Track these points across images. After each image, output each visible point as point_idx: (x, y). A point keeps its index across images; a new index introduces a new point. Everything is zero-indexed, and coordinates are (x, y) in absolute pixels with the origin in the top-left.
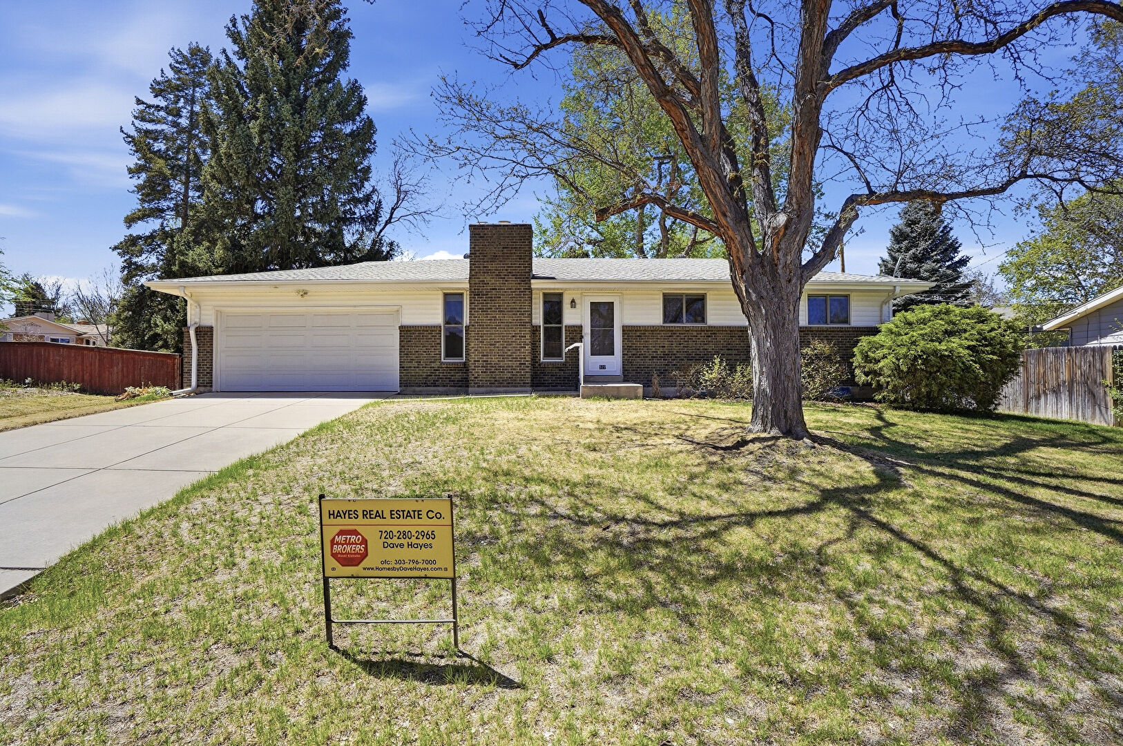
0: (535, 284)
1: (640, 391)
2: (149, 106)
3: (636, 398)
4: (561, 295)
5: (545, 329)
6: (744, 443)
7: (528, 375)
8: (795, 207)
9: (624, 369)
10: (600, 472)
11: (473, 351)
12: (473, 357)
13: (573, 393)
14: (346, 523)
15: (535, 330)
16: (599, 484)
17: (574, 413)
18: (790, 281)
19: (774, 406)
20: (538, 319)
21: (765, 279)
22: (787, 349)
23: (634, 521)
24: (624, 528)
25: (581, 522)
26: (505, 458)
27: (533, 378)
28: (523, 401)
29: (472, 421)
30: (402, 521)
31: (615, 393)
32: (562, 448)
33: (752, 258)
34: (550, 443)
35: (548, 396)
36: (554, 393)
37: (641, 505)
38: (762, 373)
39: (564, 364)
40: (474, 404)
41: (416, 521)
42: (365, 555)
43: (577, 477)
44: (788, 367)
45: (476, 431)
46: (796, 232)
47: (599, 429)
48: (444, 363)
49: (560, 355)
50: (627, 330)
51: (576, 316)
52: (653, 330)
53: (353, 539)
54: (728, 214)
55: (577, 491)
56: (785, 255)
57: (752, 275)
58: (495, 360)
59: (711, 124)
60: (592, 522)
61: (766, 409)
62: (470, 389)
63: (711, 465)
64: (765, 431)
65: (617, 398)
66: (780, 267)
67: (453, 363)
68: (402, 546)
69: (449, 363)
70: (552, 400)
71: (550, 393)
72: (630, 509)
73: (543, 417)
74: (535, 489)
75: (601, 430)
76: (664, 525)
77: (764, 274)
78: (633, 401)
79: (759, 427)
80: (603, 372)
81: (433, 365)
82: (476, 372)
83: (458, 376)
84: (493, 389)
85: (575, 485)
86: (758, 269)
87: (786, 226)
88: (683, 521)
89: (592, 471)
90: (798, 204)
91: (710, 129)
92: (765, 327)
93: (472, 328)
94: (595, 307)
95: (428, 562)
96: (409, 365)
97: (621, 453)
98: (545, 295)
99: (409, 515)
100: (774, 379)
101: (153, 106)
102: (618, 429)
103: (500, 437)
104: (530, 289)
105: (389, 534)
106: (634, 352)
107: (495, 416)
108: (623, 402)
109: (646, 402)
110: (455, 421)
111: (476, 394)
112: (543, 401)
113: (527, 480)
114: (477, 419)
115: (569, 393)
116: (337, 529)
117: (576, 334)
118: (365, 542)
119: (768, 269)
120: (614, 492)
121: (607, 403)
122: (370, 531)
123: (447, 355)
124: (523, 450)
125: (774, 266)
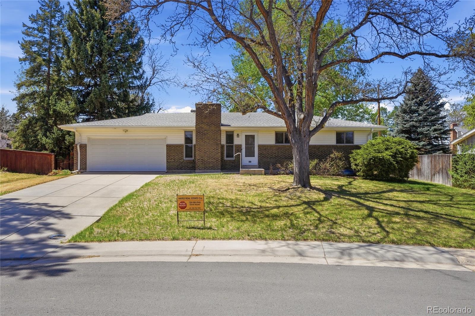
0: (222, 128)
1: (263, 172)
2: (29, 28)
3: (262, 174)
4: (233, 132)
5: (227, 146)
6: (289, 189)
7: (220, 165)
8: (307, 112)
9: (259, 163)
10: (241, 197)
11: (198, 155)
12: (197, 157)
13: (237, 172)
14: (182, 200)
15: (222, 146)
16: (240, 200)
17: (236, 180)
18: (305, 137)
19: (299, 177)
20: (224, 141)
21: (297, 136)
22: (304, 159)
23: (247, 207)
24: (244, 209)
25: (233, 208)
26: (212, 193)
27: (222, 166)
28: (217, 176)
29: (199, 183)
30: (194, 200)
31: (253, 173)
32: (230, 191)
33: (293, 128)
34: (226, 189)
35: (227, 174)
36: (230, 172)
37: (250, 204)
38: (296, 167)
39: (234, 160)
40: (199, 177)
41: (197, 200)
42: (186, 207)
43: (233, 198)
44: (304, 165)
45: (202, 186)
46: (307, 120)
47: (244, 185)
48: (185, 160)
49: (232, 157)
50: (260, 147)
51: (240, 141)
52: (271, 146)
53: (183, 203)
54: (286, 114)
55: (233, 201)
56: (304, 128)
57: (293, 134)
58: (206, 159)
59: (280, 84)
60: (236, 207)
61: (297, 178)
62: (196, 171)
63: (275, 195)
64: (297, 185)
65: (254, 174)
66: (302, 132)
67: (188, 160)
68: (194, 205)
69: (187, 160)
70: (229, 175)
71: (228, 172)
72: (247, 205)
73: (225, 181)
74: (221, 201)
75: (244, 186)
76: (255, 208)
77: (297, 134)
78: (260, 176)
79: (295, 184)
80: (250, 164)
81: (180, 161)
82: (199, 164)
83: (191, 165)
84: (205, 171)
85: (233, 200)
86: (295, 132)
87: (304, 119)
88: (261, 207)
89: (238, 197)
90: (308, 111)
91: (280, 86)
92: (297, 152)
93: (196, 146)
94: (247, 136)
95: (199, 208)
96: (171, 161)
97: (249, 192)
98: (226, 132)
99: (195, 198)
100: (300, 169)
101: (31, 28)
102: (250, 185)
103: (210, 188)
104: (220, 130)
105: (191, 202)
106: (263, 156)
107: (207, 181)
108: (256, 176)
109: (265, 176)
110: (193, 183)
111: (199, 173)
112: (225, 176)
113: (219, 199)
114: (201, 182)
115: (236, 172)
116: (180, 202)
117: (239, 148)
118: (186, 204)
119: (298, 132)
120: (244, 201)
121: (250, 176)
122: (187, 202)
123: (186, 157)
124: (218, 191)
125: (300, 131)
